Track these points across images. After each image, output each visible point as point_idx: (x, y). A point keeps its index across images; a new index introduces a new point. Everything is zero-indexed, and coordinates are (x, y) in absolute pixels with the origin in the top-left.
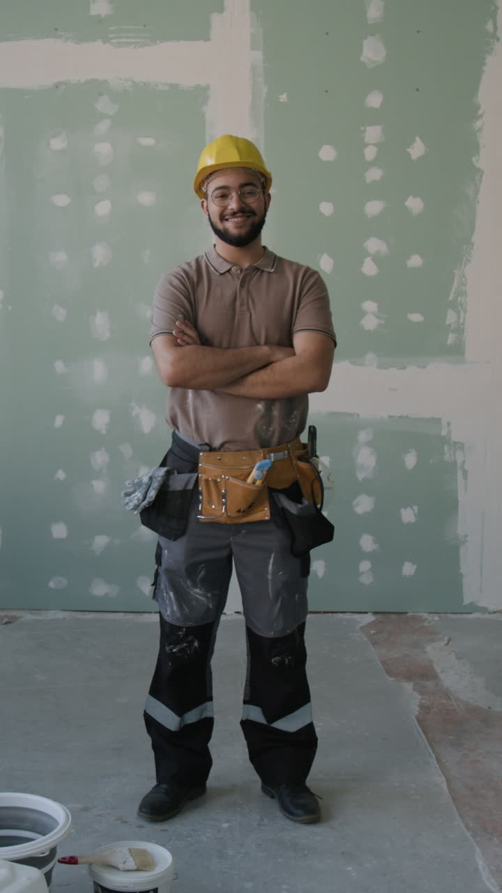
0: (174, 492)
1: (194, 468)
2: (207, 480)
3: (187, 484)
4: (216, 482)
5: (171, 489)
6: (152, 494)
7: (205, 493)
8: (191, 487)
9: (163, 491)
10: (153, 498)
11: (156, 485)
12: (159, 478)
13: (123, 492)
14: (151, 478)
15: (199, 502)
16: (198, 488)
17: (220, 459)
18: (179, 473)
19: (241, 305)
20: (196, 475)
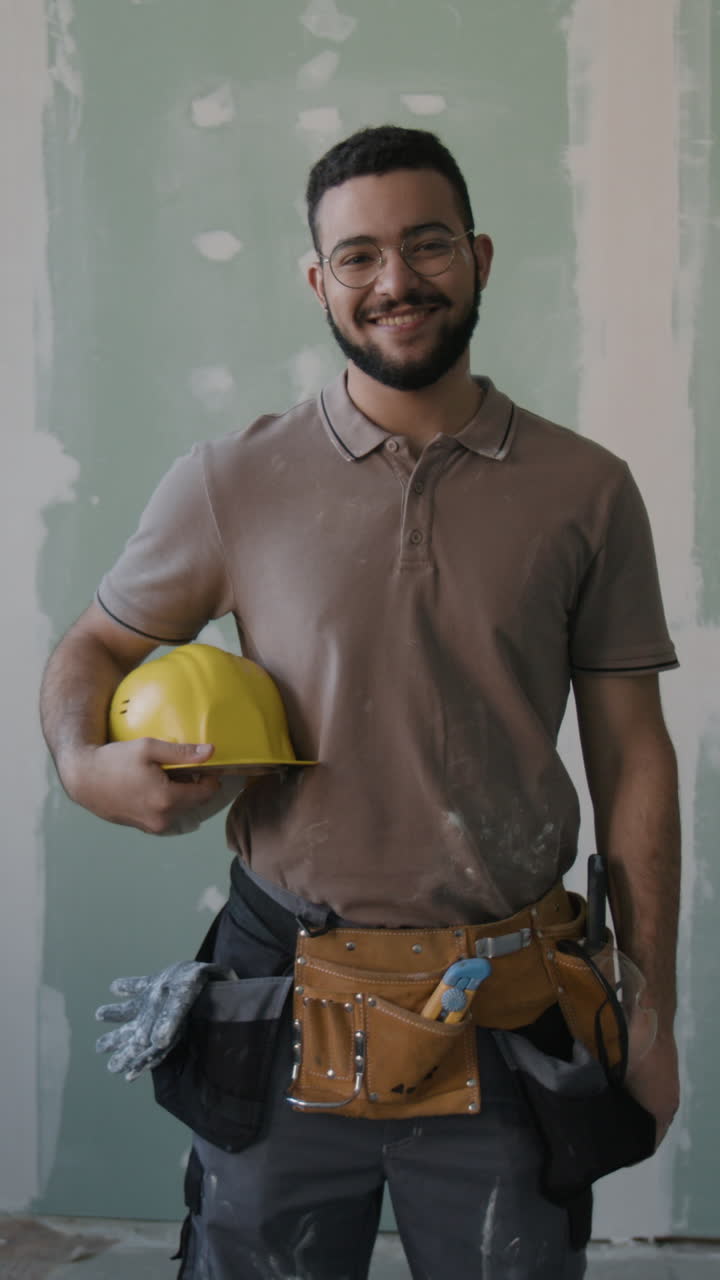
0: (231, 1026)
1: (285, 966)
2: (316, 1005)
3: (266, 1004)
4: (339, 1009)
5: (222, 1016)
6: (165, 1029)
7: (309, 1035)
8: (275, 1012)
9: (197, 1021)
10: (167, 1041)
11: (175, 1006)
12: (184, 989)
14: (165, 990)
15: (292, 1057)
16: (292, 1020)
17: (351, 949)
18: (242, 975)
19: (412, 543)
20: (289, 980)
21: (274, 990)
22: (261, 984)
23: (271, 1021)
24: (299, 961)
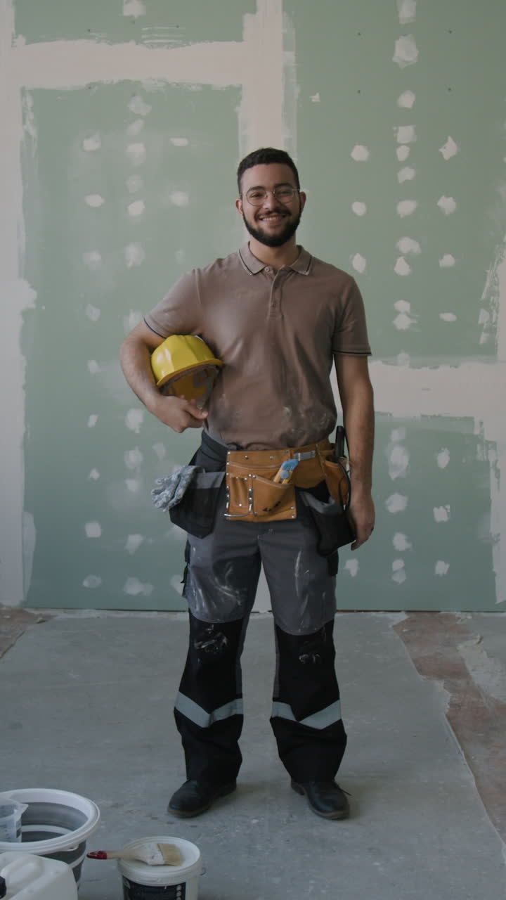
0: (202, 490)
1: (222, 467)
2: (234, 479)
3: (214, 482)
4: (242, 480)
5: (199, 487)
6: (180, 492)
7: (232, 491)
8: (218, 485)
9: (191, 489)
10: (181, 496)
11: (184, 483)
12: (187, 477)
13: (153, 490)
14: (179, 476)
15: (228, 500)
16: (226, 486)
17: (247, 458)
18: (207, 472)
20: (223, 473)
21: (218, 476)
22: (213, 475)
23: (217, 488)
24: (228, 464)
